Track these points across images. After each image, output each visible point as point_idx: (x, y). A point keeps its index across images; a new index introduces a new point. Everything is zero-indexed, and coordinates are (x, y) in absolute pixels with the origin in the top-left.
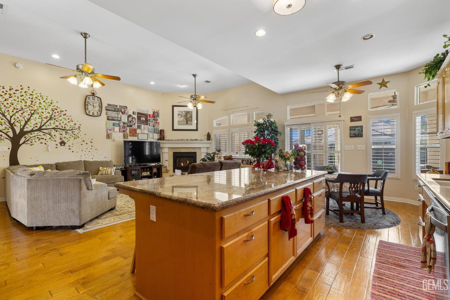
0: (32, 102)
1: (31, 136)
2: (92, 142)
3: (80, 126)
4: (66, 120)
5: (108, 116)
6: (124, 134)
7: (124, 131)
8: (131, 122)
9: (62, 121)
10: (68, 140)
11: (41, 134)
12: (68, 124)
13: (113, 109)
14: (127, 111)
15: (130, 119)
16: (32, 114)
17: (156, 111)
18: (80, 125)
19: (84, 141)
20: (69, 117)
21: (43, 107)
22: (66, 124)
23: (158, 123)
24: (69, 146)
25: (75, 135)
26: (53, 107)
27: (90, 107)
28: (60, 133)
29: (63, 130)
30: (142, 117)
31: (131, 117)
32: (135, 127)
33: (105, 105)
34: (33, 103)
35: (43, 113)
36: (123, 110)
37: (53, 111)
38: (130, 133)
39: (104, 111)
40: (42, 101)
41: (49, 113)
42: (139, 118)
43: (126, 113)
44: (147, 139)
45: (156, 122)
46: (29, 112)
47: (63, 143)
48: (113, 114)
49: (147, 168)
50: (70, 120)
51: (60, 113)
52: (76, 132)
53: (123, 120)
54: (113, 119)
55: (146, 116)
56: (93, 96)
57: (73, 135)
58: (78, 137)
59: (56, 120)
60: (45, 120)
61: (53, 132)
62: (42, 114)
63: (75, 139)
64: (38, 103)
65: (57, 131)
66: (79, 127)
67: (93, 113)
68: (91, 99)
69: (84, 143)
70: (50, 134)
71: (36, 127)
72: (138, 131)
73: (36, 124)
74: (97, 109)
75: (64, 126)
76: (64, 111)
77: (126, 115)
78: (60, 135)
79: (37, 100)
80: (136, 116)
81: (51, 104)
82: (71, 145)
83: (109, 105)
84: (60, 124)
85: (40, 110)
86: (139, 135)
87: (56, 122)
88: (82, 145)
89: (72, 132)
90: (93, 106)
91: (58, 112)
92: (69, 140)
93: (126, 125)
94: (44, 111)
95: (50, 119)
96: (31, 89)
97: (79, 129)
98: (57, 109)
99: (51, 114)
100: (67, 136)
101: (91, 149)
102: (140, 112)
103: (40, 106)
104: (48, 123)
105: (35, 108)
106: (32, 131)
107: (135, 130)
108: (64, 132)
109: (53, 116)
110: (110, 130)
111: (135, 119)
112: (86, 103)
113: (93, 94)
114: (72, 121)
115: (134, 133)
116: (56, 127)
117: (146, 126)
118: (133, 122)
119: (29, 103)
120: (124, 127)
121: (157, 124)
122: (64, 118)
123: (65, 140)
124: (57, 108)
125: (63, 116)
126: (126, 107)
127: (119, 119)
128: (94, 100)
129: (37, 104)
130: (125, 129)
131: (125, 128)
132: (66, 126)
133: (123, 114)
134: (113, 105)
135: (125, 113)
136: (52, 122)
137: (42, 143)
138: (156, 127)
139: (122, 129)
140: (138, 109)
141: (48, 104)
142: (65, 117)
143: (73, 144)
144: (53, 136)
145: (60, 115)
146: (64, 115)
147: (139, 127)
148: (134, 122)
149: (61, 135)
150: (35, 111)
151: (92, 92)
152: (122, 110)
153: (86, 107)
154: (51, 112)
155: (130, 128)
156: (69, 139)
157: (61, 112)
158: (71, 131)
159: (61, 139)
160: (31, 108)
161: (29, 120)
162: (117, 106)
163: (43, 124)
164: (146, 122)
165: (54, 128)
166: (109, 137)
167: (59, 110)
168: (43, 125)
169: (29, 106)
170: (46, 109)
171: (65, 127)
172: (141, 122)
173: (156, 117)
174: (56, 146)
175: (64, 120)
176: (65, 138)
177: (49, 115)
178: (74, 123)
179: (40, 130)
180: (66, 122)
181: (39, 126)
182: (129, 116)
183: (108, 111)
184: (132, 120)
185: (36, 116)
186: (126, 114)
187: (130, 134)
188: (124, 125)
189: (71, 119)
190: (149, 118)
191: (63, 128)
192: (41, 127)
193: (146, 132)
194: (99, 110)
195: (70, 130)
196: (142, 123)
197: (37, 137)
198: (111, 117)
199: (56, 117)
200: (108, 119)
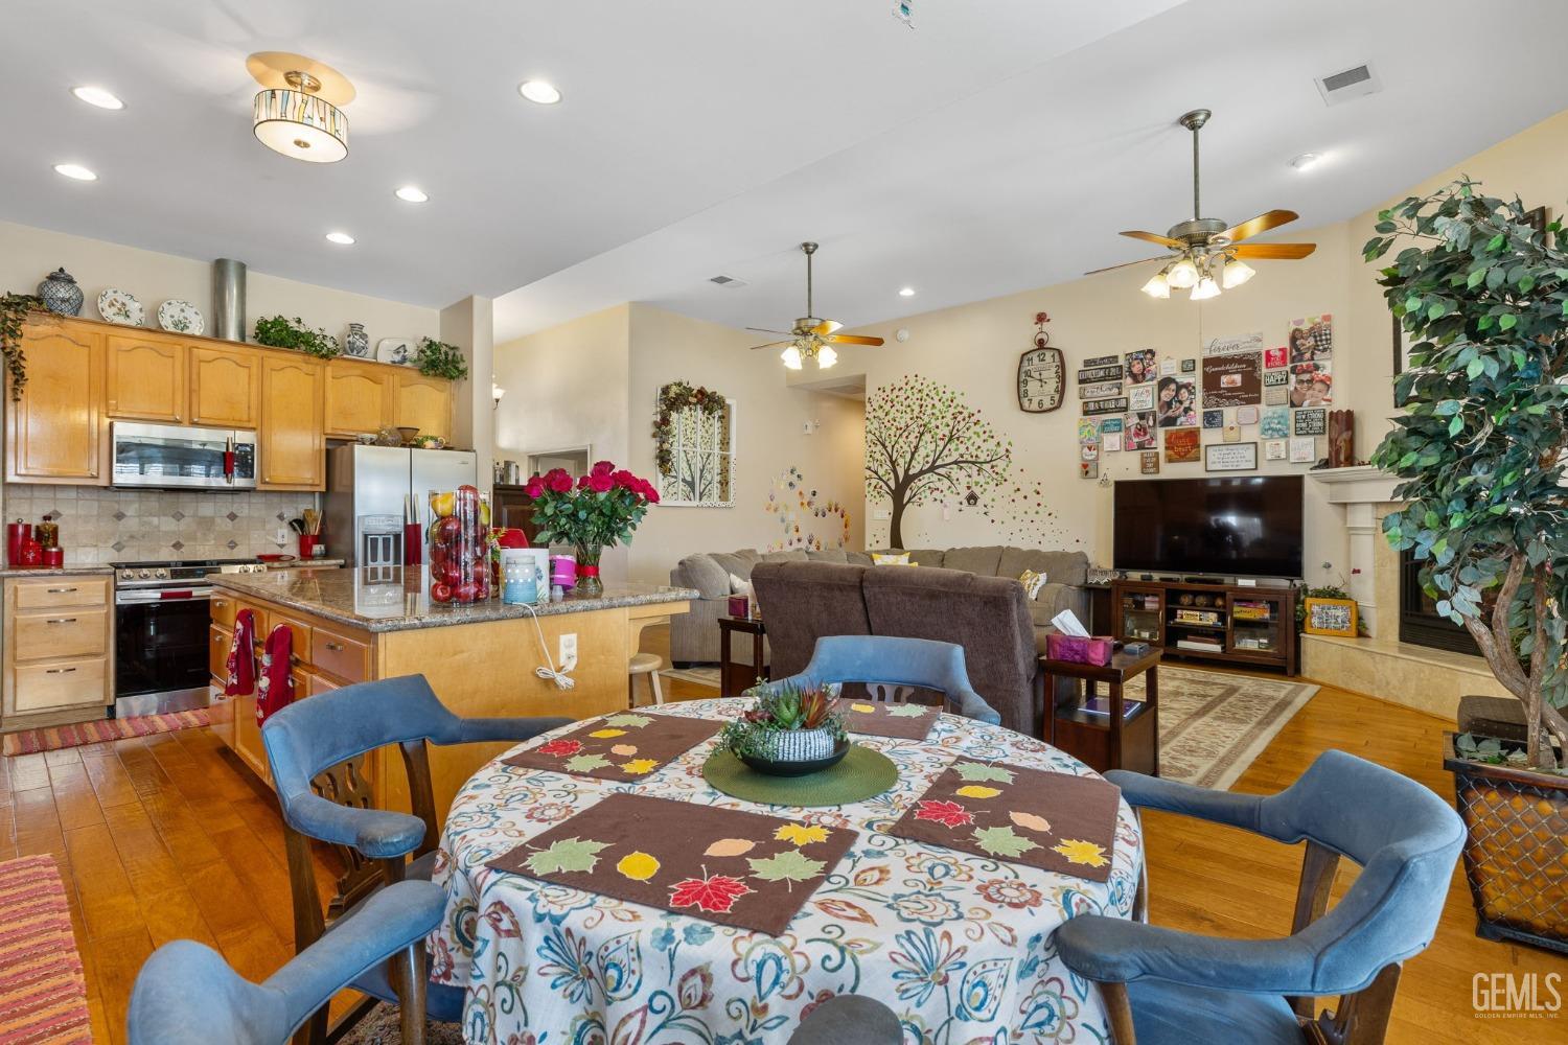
0: (921, 406)
1: (920, 484)
2: (1038, 493)
3: (1009, 447)
4: (979, 436)
5: (1084, 403)
6: (1142, 454)
7: (1141, 446)
8: (1169, 405)
9: (972, 441)
10: (982, 490)
11: (935, 477)
12: (984, 446)
13: (1102, 373)
14: (1153, 368)
15: (1166, 395)
16: (922, 434)
17: (1305, 327)
18: (1010, 444)
19: (1018, 490)
20: (987, 428)
21: (938, 414)
22: (979, 447)
23: (1322, 381)
24: (985, 506)
25: (997, 473)
26: (955, 408)
27: (1033, 387)
28: (966, 473)
29: (973, 463)
30: (1226, 373)
31: (1173, 386)
32: (1196, 420)
33: (1074, 367)
34: (923, 408)
35: (937, 427)
36: (1137, 368)
37: (956, 418)
38: (1167, 448)
39: (1073, 387)
40: (936, 402)
41: (948, 426)
42: (1211, 383)
43: (1148, 377)
44: (1256, 469)
45: (1310, 381)
46: (917, 430)
47: (972, 499)
48: (1103, 391)
49: (1214, 595)
50: (987, 434)
51: (967, 419)
52: (1001, 465)
53: (1134, 406)
54: (1100, 409)
55: (1248, 364)
56: (1041, 352)
57: (994, 475)
58: (1005, 480)
59: (961, 439)
60: (941, 443)
61: (955, 472)
62: (936, 430)
63: (997, 485)
64: (930, 406)
65: (961, 468)
66: (1007, 451)
67: (1040, 403)
68: (1036, 360)
69: (1020, 495)
70: (948, 478)
71: (927, 462)
72: (1207, 437)
73: (927, 456)
74: (1052, 385)
75: (974, 454)
76: (976, 412)
77: (1151, 383)
78: (968, 479)
79: (929, 400)
80: (1196, 379)
81: (952, 401)
82: (990, 504)
83: (1087, 363)
84: (967, 448)
85: (934, 423)
86: (1213, 455)
87: (960, 446)
88: (1013, 501)
89: (992, 467)
90: (1041, 380)
91: (964, 420)
92: (985, 490)
93: (1151, 423)
94: (938, 423)
95: (950, 440)
96: (920, 380)
97: (1007, 457)
98: (961, 413)
99: (951, 428)
100: (981, 480)
101: (1037, 513)
102: (1215, 354)
103: (933, 414)
104: (946, 452)
105: (926, 419)
106: (922, 472)
107: (1192, 436)
108: (975, 468)
109: (955, 431)
110: (1090, 449)
111: (1190, 393)
112: (1023, 377)
113: (1041, 344)
114: (992, 437)
115: (1186, 445)
116: (961, 459)
117: (1249, 410)
118: (1181, 402)
119: (917, 409)
120: (1142, 431)
121: (1318, 386)
122: (975, 433)
123: (977, 490)
124: (961, 410)
125: (974, 428)
126: (1151, 352)
127: (1123, 403)
128: (1043, 360)
129: (929, 412)
130: (1148, 437)
131: (1145, 434)
132: (979, 453)
133: (1138, 382)
134: (1103, 359)
135: (1143, 375)
136: (952, 446)
137: (936, 500)
138: (1306, 403)
139: (1136, 440)
140: (1207, 344)
141: (946, 404)
142: (977, 428)
143: (993, 500)
144: (954, 482)
145: (967, 425)
146: (975, 424)
147: (1211, 420)
148: (1186, 404)
149: (970, 476)
150: (925, 426)
151: (1039, 337)
152: (1138, 366)
153: (1022, 389)
154: (951, 423)
155: (1166, 431)
156: (985, 486)
157: (969, 417)
158: (989, 465)
159: (969, 488)
160: (920, 422)
161: (916, 448)
162: (1116, 357)
163: (938, 453)
164: (1250, 392)
165: (956, 462)
166: (1087, 472)
167: (966, 414)
168: (938, 458)
169: (917, 417)
170: (943, 418)
171: (977, 456)
172: (1218, 396)
173: (1308, 355)
174: (959, 506)
175: (975, 437)
176: (977, 483)
177: (946, 431)
178: (995, 441)
179: (932, 469)
180: (979, 442)
181: (930, 459)
182: (1165, 383)
183: (1086, 385)
184: (1177, 395)
185: (927, 437)
186: (1152, 379)
187: (1171, 452)
188: (1143, 422)
189: (991, 432)
190: (1264, 370)
191: (974, 459)
192: (934, 462)
193: (1251, 434)
194: (1057, 387)
195: (988, 462)
196: (1228, 398)
197: (927, 486)
198: (1095, 402)
199: (960, 433)
200: (1086, 413)
